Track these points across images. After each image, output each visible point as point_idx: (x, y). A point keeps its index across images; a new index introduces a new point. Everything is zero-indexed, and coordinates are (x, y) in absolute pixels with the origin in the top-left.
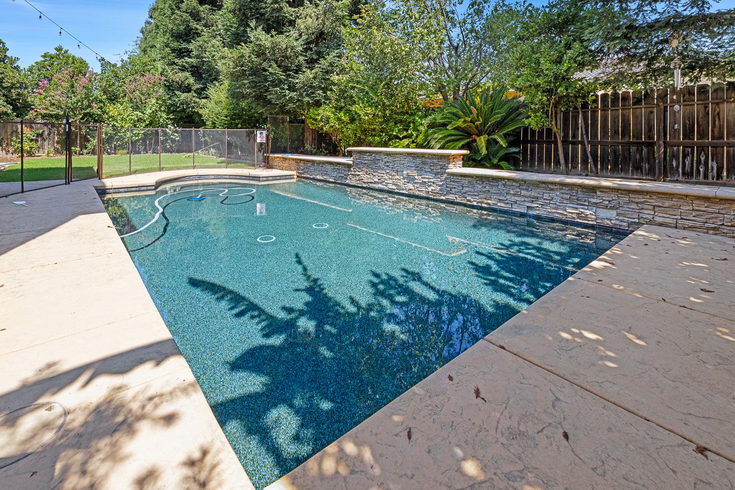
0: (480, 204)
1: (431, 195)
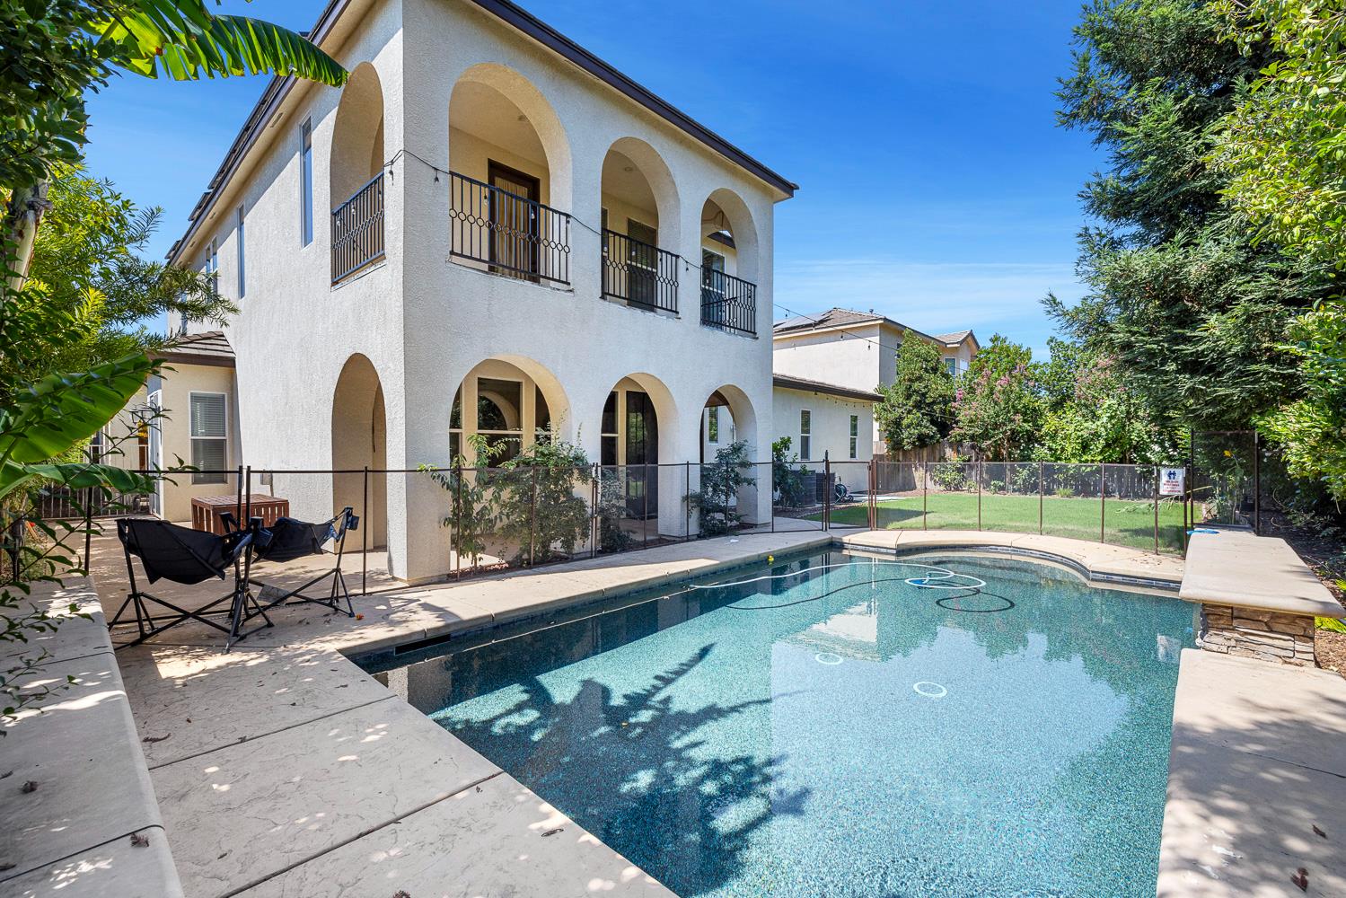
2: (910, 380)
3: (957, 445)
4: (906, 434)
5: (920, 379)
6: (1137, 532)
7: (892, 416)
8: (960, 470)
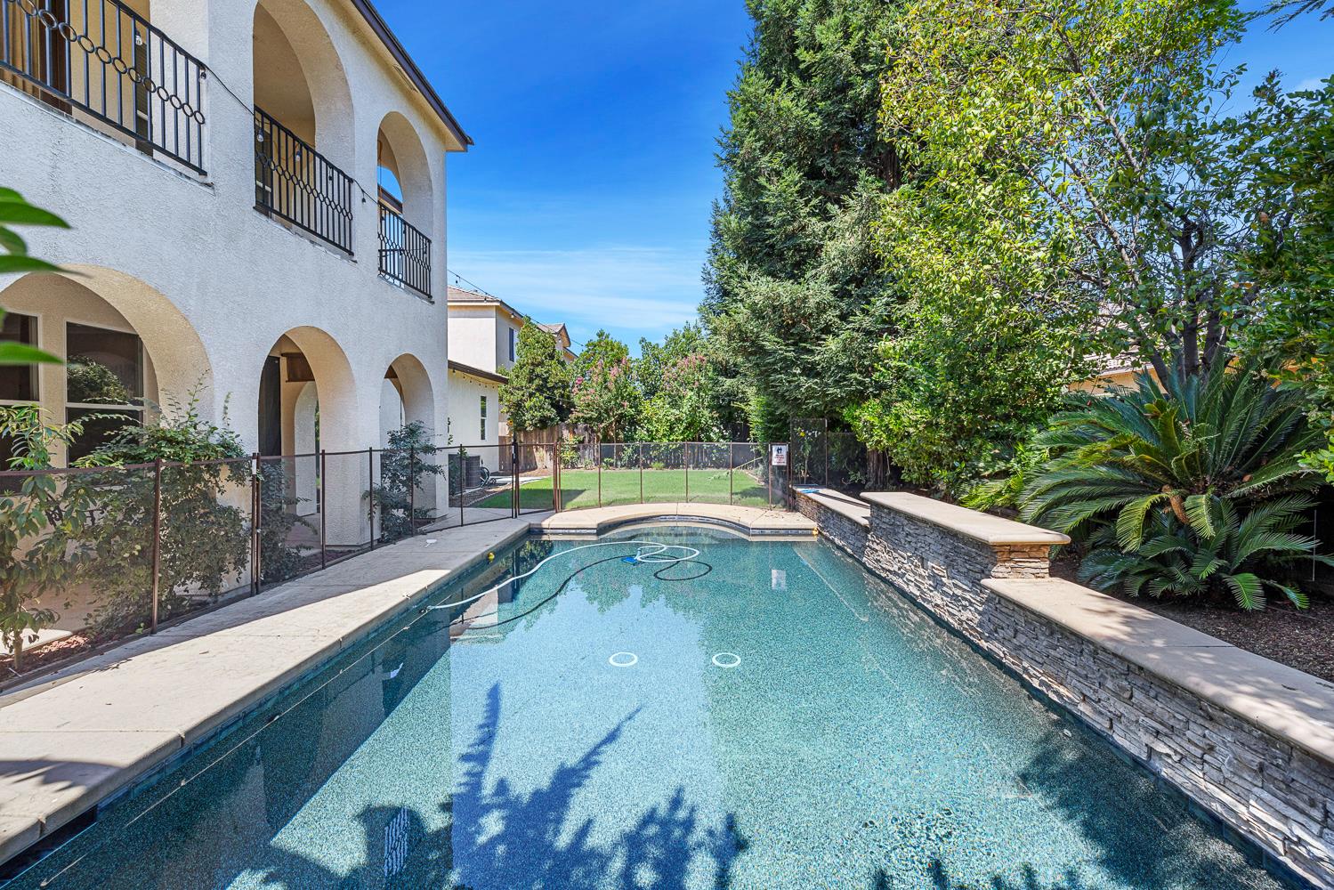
0: (1044, 689)
1: (966, 630)
2: (533, 364)
3: (573, 427)
4: (528, 416)
5: (541, 364)
6: (745, 494)
7: (514, 399)
8: (576, 450)
